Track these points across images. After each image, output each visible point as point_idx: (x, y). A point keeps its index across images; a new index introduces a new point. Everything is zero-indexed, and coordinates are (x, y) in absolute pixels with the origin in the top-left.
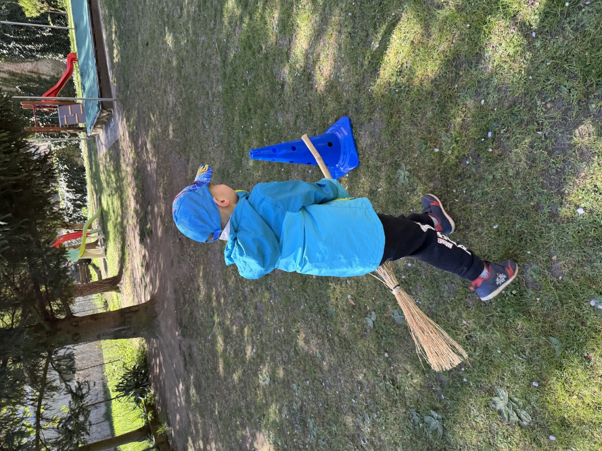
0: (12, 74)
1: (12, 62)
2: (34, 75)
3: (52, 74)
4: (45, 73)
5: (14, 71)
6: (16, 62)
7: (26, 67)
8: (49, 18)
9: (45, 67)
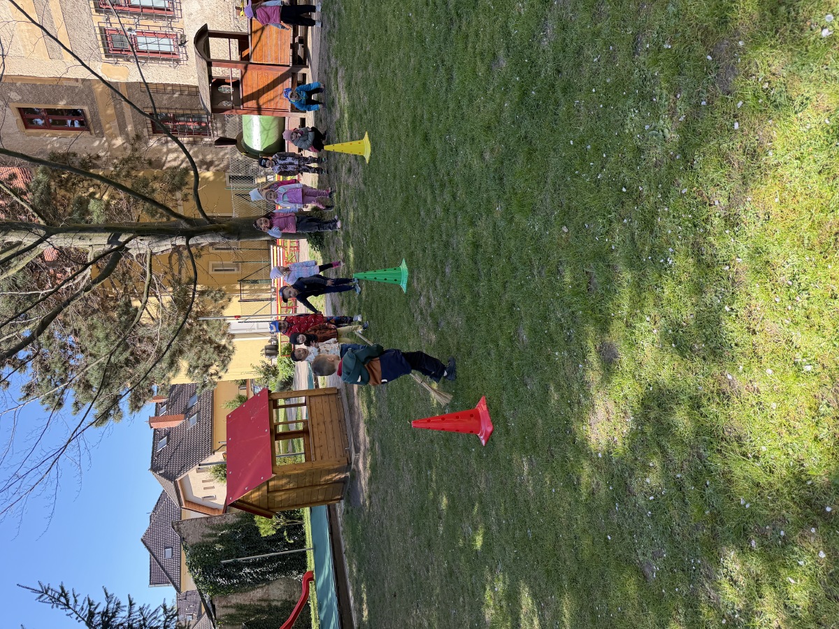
0: (240, 607)
1: (241, 592)
2: (264, 604)
3: (284, 597)
4: (277, 598)
5: (243, 602)
6: (246, 591)
7: (256, 595)
8: (285, 534)
9: (276, 591)
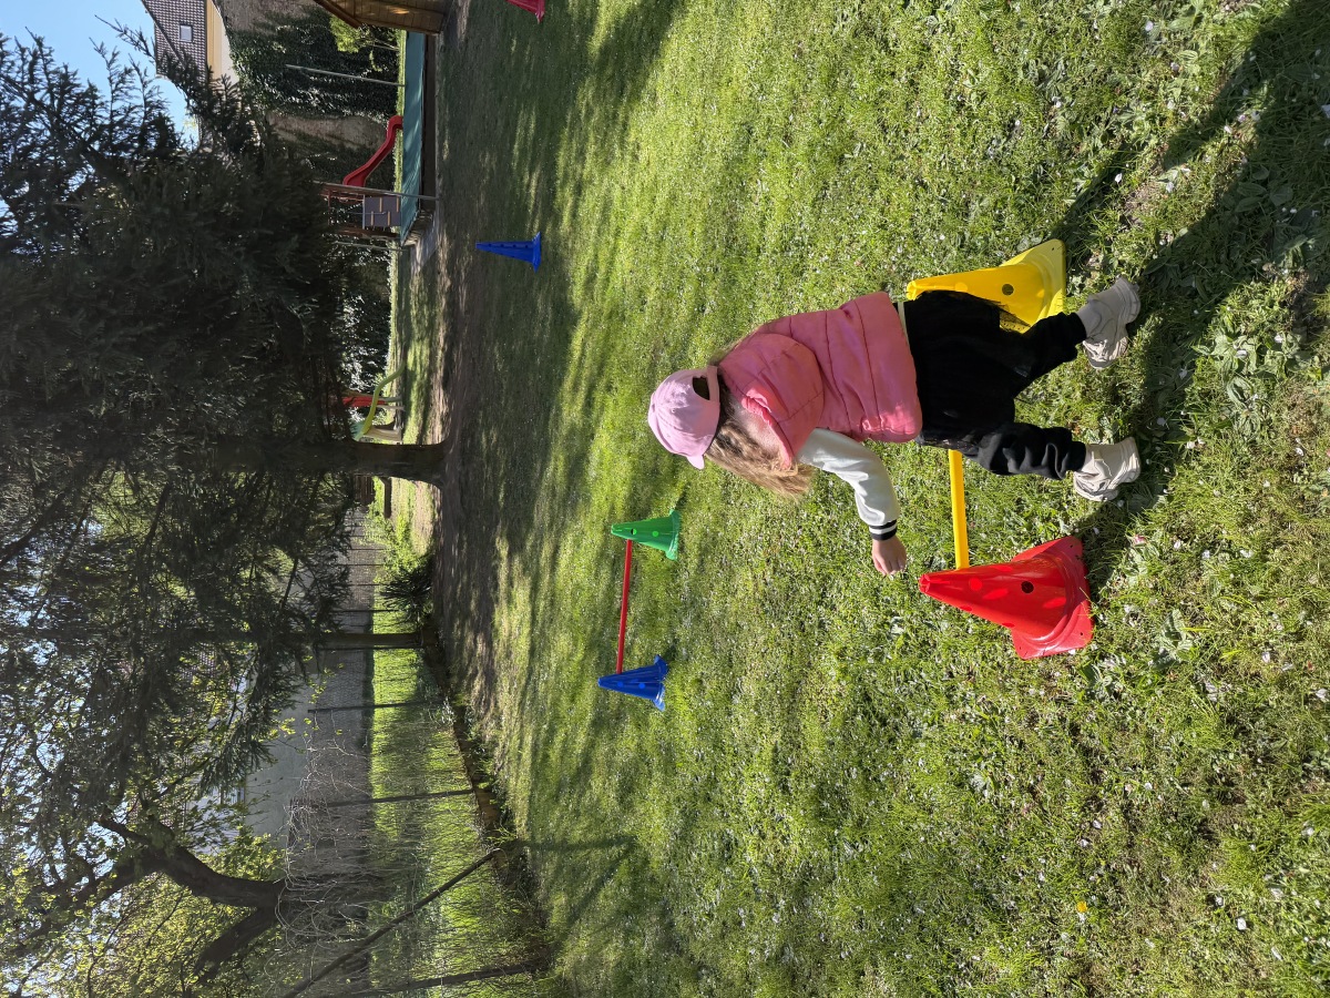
0: (302, 136)
1: (305, 117)
2: (334, 142)
3: (362, 142)
4: (352, 140)
5: (307, 132)
6: (312, 118)
7: (327, 126)
8: (371, 56)
9: (353, 129)
